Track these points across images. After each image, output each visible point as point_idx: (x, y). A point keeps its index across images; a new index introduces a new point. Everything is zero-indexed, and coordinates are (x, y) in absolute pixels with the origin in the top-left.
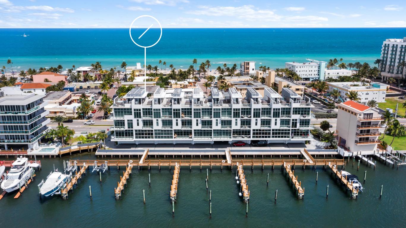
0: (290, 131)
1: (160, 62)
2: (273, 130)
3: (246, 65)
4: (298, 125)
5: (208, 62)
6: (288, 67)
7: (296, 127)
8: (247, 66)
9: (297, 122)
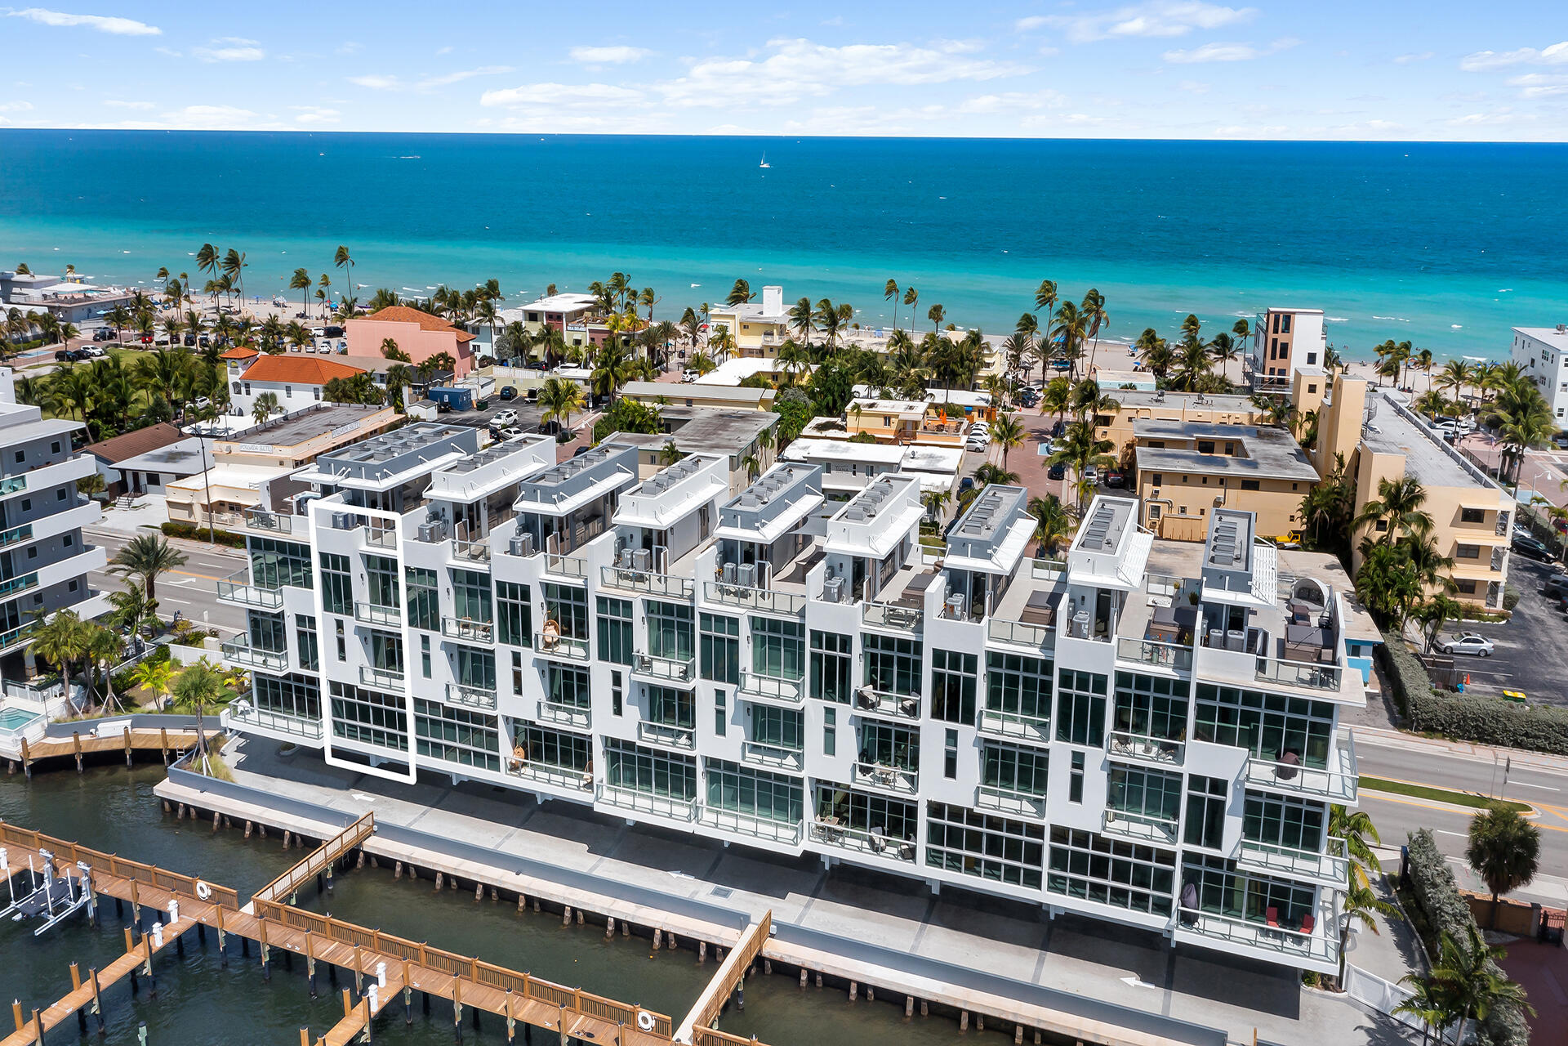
0: (1172, 862)
1: (892, 288)
2: (1059, 834)
3: (1276, 331)
4: (1233, 826)
5: (1095, 299)
6: (1520, 357)
7: (1215, 840)
8: (1282, 338)
9: (1223, 803)
